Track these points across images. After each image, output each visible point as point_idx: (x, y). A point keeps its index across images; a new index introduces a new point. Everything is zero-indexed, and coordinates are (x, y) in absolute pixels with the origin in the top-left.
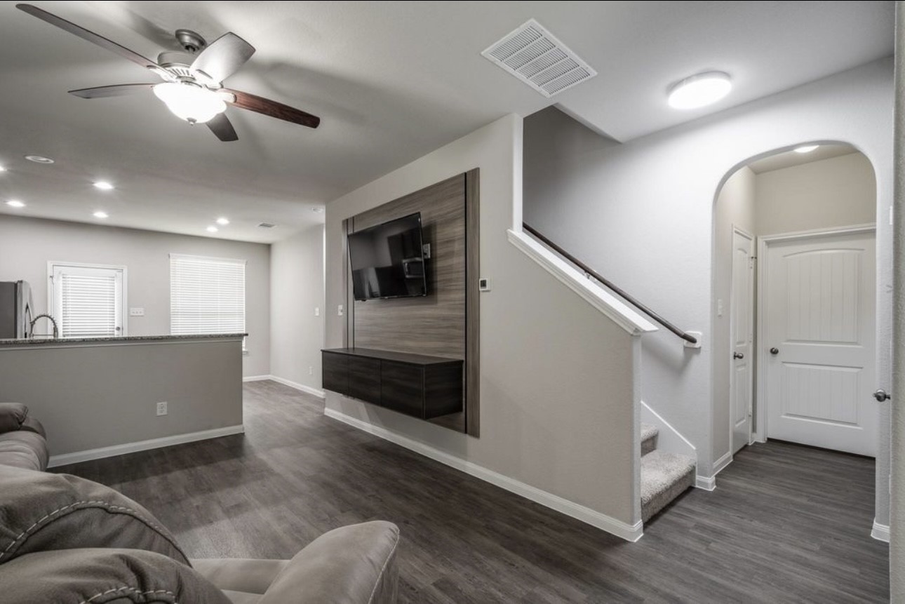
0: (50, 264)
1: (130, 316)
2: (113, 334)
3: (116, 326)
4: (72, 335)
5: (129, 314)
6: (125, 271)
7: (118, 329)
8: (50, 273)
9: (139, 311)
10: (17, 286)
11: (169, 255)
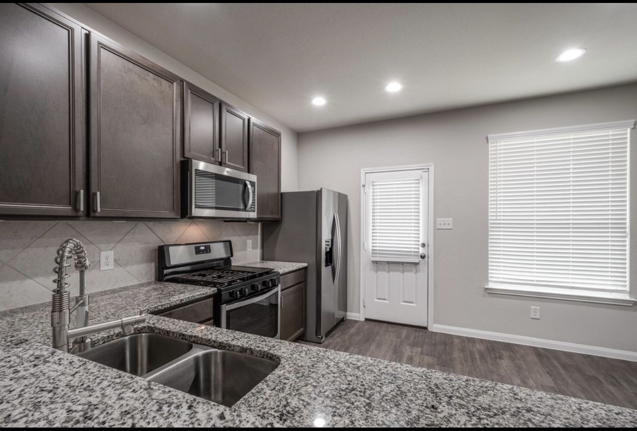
0: (363, 172)
1: (436, 230)
3: (422, 241)
5: (434, 227)
6: (432, 169)
7: (423, 245)
8: (362, 183)
9: (447, 222)
10: (318, 194)
11: (487, 138)
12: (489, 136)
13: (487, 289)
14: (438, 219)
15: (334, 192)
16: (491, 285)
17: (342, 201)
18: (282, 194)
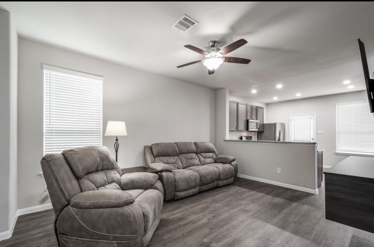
0: (290, 116)
1: (317, 134)
2: (310, 141)
3: (312, 138)
4: (296, 141)
5: (316, 133)
6: (315, 115)
7: (313, 139)
8: (290, 119)
9: (321, 131)
10: (275, 124)
11: (335, 105)
12: (336, 104)
13: (335, 153)
14: (318, 131)
15: (280, 123)
16: (337, 152)
17: (283, 125)
18: (264, 124)
